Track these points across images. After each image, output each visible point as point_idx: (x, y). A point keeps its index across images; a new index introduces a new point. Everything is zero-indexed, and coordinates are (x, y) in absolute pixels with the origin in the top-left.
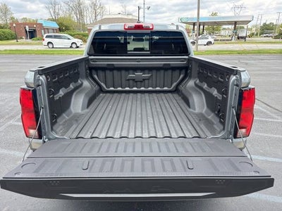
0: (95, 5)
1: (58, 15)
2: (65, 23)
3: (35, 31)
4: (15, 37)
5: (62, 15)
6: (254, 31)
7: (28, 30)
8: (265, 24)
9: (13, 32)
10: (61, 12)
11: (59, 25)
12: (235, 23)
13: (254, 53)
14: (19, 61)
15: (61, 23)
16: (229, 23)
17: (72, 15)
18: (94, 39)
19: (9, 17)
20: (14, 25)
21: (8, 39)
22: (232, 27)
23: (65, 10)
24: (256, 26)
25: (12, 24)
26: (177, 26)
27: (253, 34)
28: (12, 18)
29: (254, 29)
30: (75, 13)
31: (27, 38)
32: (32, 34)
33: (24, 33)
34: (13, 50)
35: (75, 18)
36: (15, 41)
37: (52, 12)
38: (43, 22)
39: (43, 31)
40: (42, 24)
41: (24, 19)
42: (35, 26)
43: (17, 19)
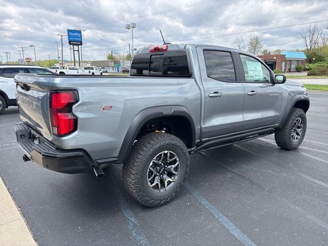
3: (274, 63)
11: (307, 56)
39: (284, 63)
40: (285, 55)
41: (277, 51)
42: (275, 58)
43: (269, 52)
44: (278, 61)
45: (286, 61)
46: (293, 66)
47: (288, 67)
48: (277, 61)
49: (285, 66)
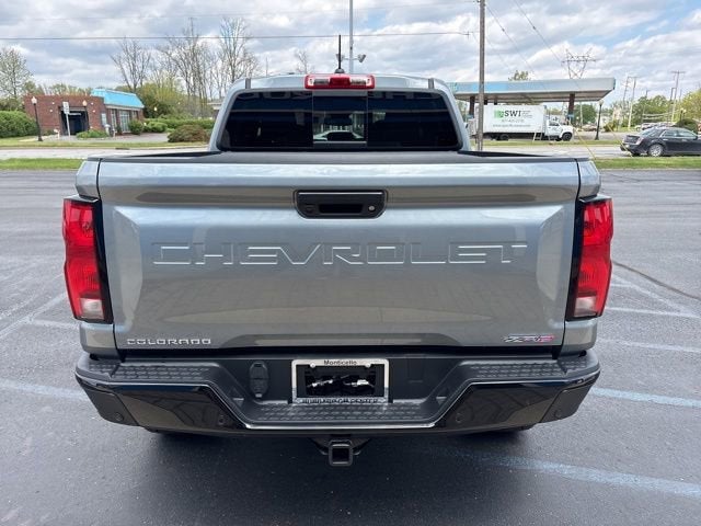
0: (232, 54)
1: (142, 77)
2: (158, 97)
3: (84, 115)
4: (35, 131)
5: (151, 77)
6: (618, 115)
7: (67, 112)
8: (643, 100)
9: (31, 119)
10: (149, 72)
11: (143, 101)
12: (572, 97)
13: (620, 166)
14: (43, 184)
15: (149, 98)
16: (558, 97)
17: (176, 79)
18: (231, 114)
19: (21, 81)
20: (34, 100)
21: (18, 135)
22: (563, 106)
23: (159, 65)
24: (623, 105)
25: (27, 99)
26: (431, 81)
27: (615, 124)
28: (29, 86)
29: (618, 112)
30: (185, 74)
31: (64, 133)
32: (77, 123)
33: (58, 120)
34: (29, 160)
35: (182, 85)
36: (36, 139)
37: (127, 71)
38: (104, 95)
39: (104, 115)
40: (103, 99)
41: (58, 86)
42: (85, 103)
43: (40, 88)
44: (91, 112)
45: (108, 111)
46: (124, 124)
47: (114, 124)
48: (88, 110)
49: (109, 122)
